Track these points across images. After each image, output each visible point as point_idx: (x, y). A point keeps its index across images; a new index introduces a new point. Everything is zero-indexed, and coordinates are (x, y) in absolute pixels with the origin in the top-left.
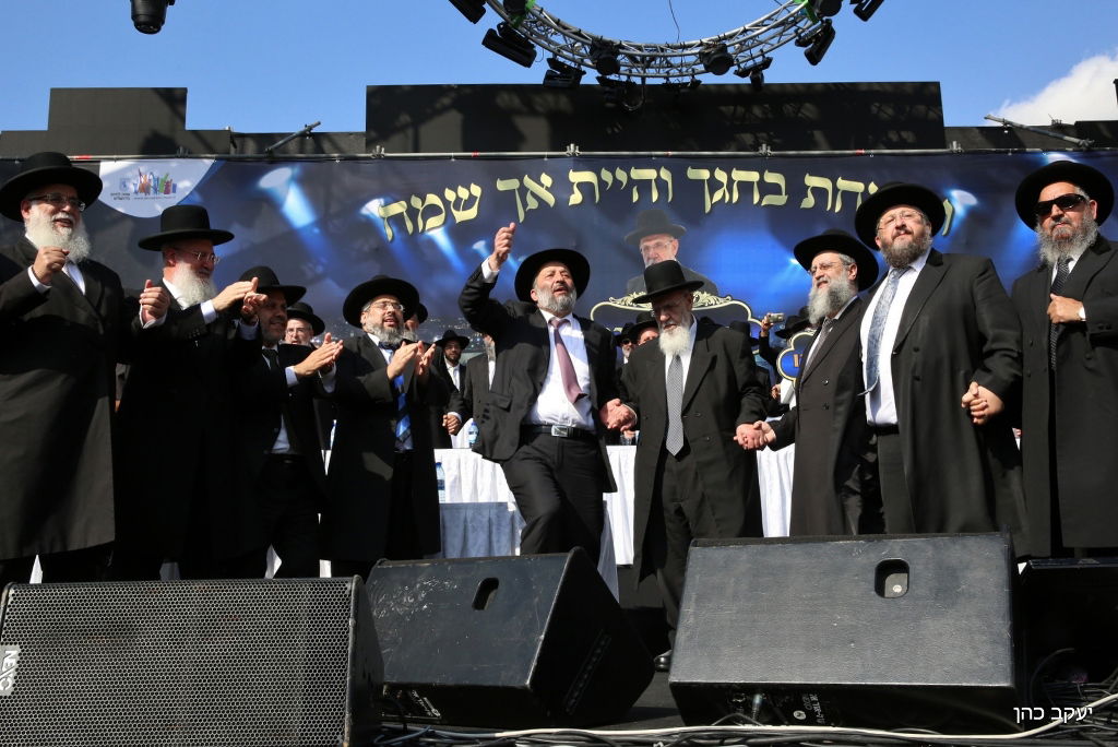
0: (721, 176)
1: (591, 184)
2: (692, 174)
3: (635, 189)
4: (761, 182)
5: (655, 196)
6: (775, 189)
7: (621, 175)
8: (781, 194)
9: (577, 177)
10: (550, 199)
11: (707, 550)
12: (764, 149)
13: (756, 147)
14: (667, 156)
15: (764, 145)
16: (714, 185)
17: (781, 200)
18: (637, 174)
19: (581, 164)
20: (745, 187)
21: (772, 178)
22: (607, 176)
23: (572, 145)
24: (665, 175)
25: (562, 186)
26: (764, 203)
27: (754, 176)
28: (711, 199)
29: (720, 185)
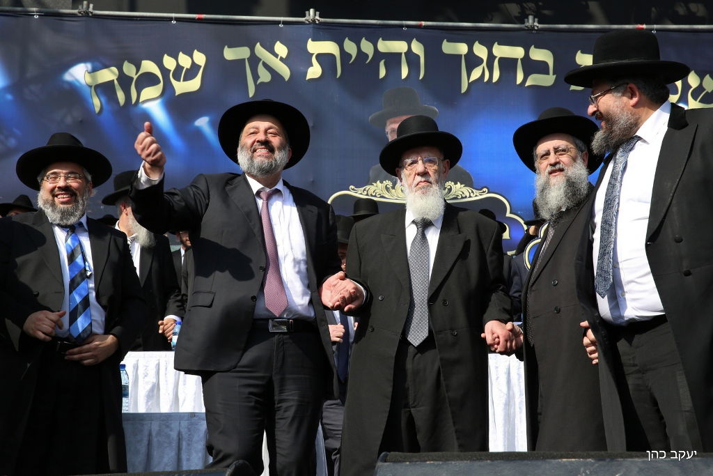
0: (481, 51)
1: (332, 56)
2: (448, 48)
3: (382, 64)
4: (526, 60)
5: (405, 72)
6: (541, 68)
7: (367, 47)
8: (548, 73)
9: (316, 47)
10: (285, 72)
11: (398, 466)
12: (531, 21)
13: (521, 19)
14: (419, 27)
15: (531, 18)
16: (473, 61)
17: (548, 80)
18: (385, 46)
19: (322, 32)
20: (508, 65)
21: (538, 55)
22: (350, 47)
23: (312, 11)
24: (417, 48)
25: (299, 57)
26: (528, 84)
27: (517, 52)
28: (469, 76)
29: (480, 61)
